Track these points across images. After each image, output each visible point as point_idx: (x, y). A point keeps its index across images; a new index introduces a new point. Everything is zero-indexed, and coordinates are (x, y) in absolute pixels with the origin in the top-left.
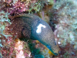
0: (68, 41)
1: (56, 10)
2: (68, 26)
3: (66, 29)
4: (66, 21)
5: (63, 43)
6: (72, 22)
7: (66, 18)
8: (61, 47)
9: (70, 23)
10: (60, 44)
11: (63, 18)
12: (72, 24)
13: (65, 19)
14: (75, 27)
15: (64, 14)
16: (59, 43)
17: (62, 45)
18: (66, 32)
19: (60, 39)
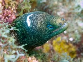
0: (81, 32)
1: (44, 3)
2: (69, 14)
3: (69, 18)
4: (63, 10)
5: (76, 37)
6: (71, 7)
7: (62, 6)
8: (76, 43)
9: (71, 9)
10: (74, 40)
11: (59, 8)
12: (73, 9)
13: (61, 8)
14: (79, 10)
15: (56, 3)
16: (71, 39)
17: (76, 39)
18: (71, 23)
19: (70, 35)
